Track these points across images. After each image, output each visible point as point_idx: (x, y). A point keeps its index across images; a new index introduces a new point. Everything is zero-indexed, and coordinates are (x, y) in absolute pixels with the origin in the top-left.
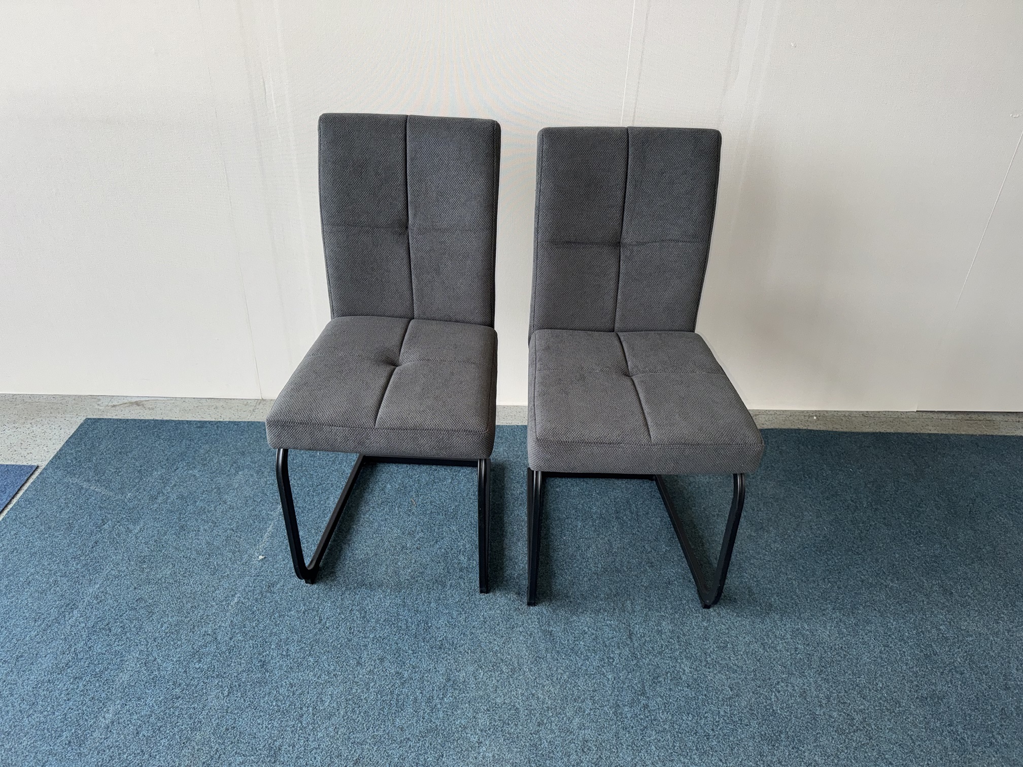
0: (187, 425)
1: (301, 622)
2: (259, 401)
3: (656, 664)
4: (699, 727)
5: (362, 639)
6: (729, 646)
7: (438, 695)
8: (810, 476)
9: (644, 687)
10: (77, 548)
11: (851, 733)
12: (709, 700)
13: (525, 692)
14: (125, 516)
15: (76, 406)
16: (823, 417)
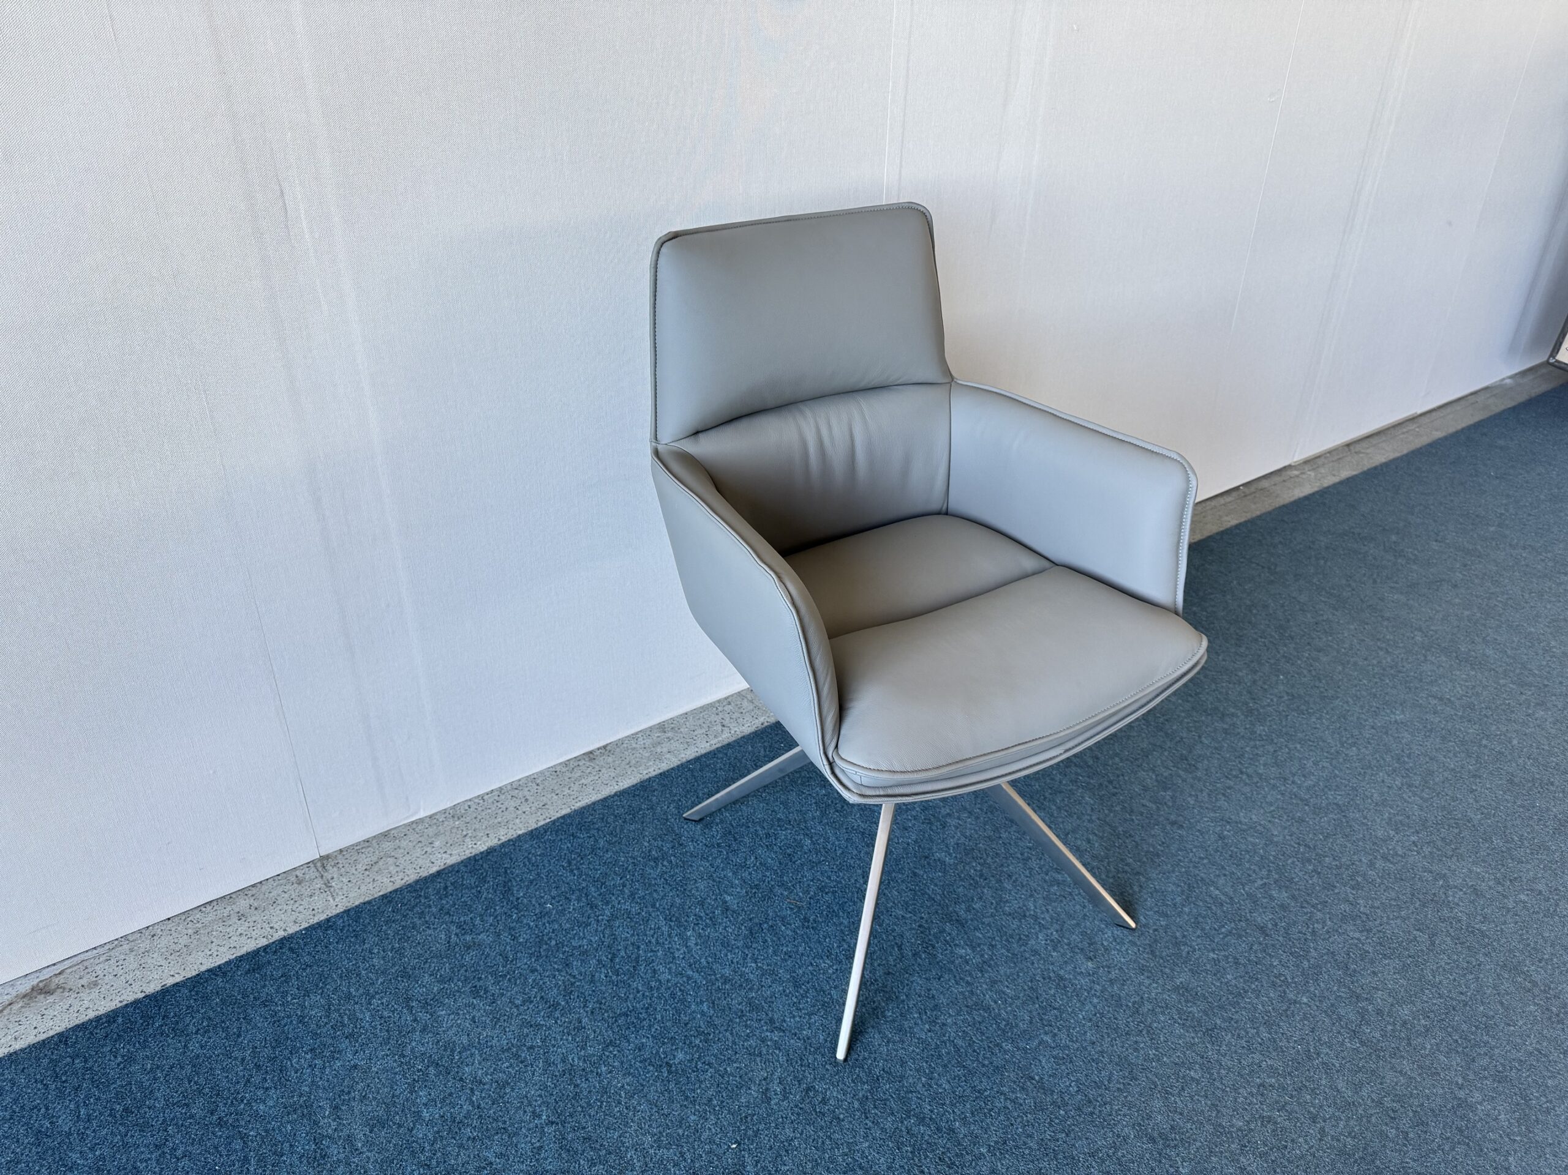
2: (318, 865)
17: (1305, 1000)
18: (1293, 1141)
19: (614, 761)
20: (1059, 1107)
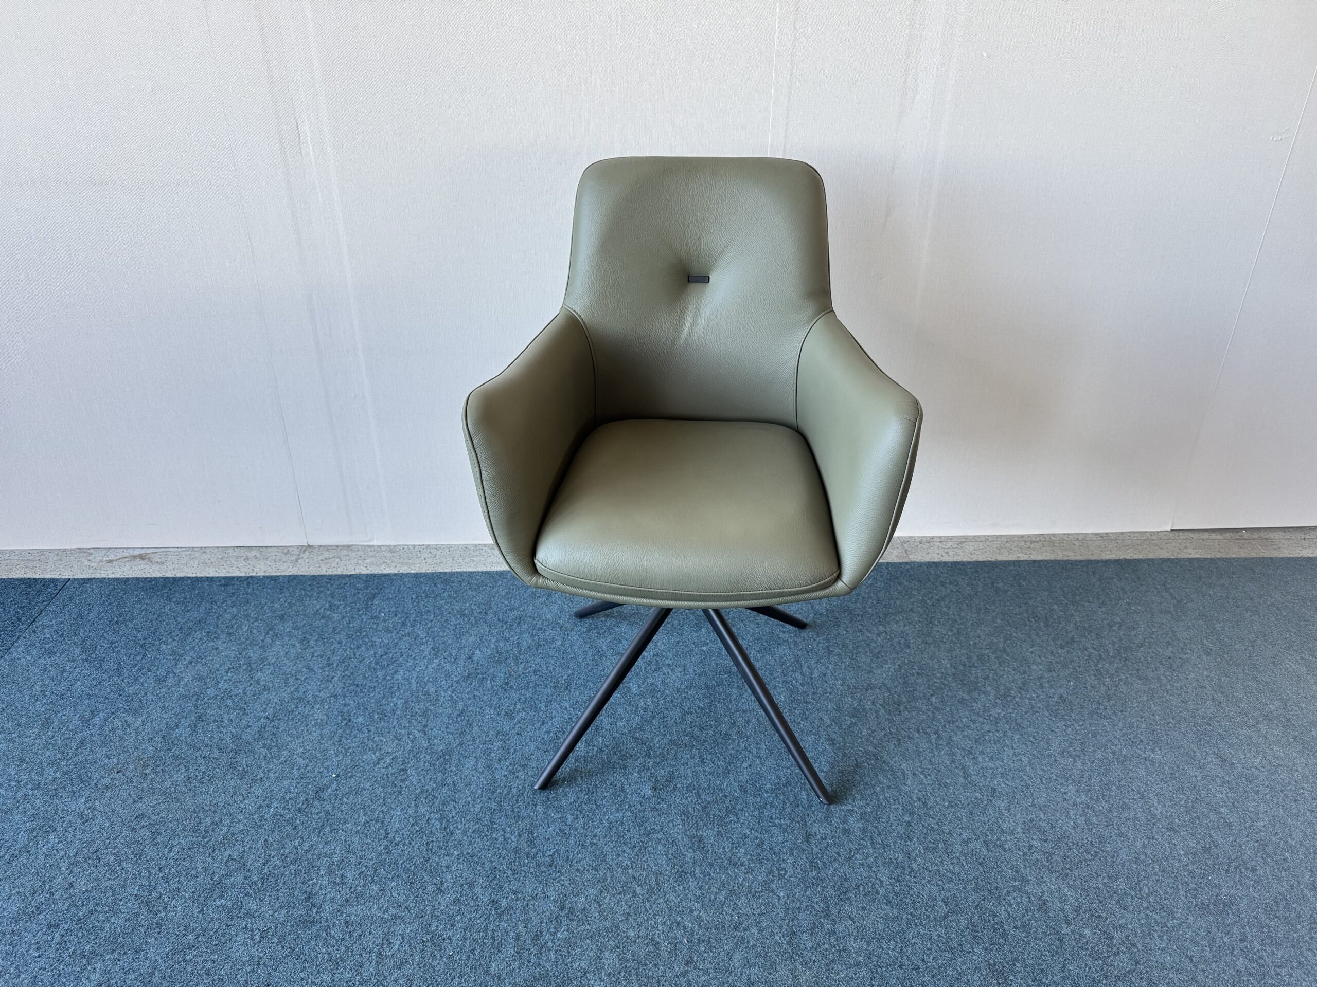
0: (207, 583)
1: (360, 838)
2: (304, 549)
3: (843, 875)
4: (905, 958)
5: (444, 857)
6: (940, 846)
7: (548, 930)
8: (1036, 619)
9: (828, 907)
10: (56, 750)
11: (1109, 957)
12: (916, 921)
13: (667, 920)
14: (121, 705)
15: (59, 563)
16: (1050, 542)
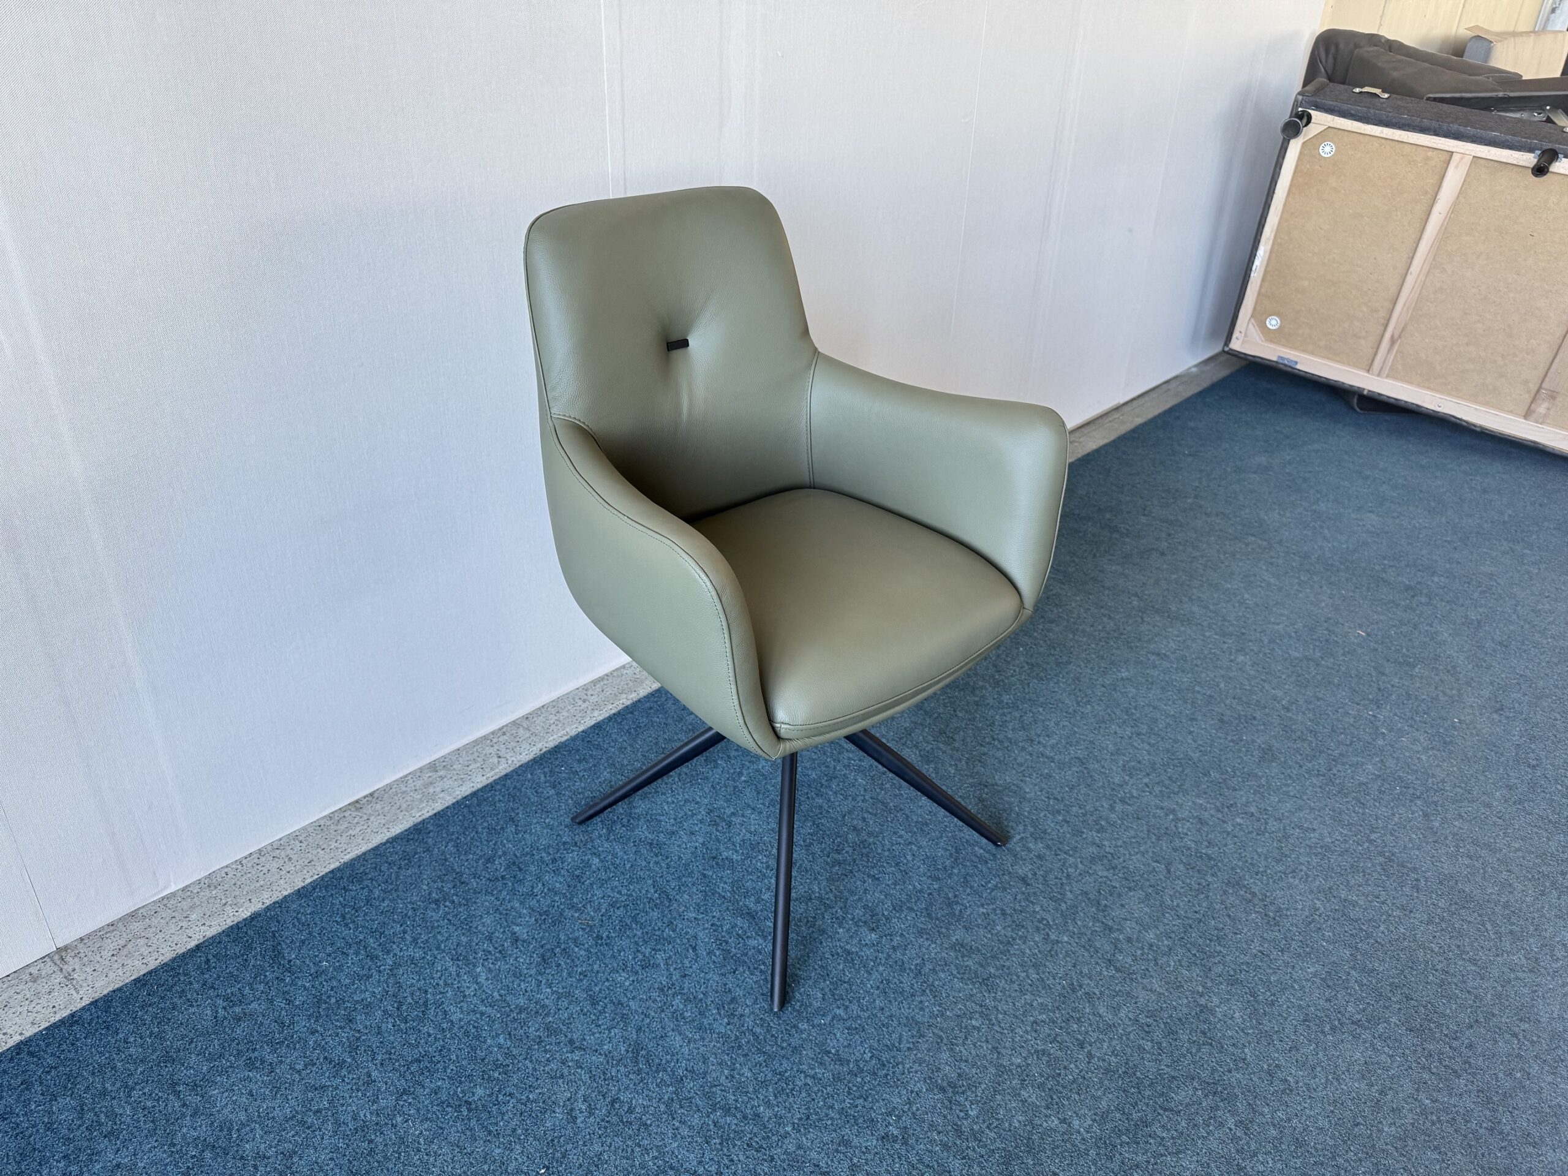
2: (57, 956)
17: (1066, 939)
18: (1065, 1068)
19: (383, 808)
20: (856, 1076)
